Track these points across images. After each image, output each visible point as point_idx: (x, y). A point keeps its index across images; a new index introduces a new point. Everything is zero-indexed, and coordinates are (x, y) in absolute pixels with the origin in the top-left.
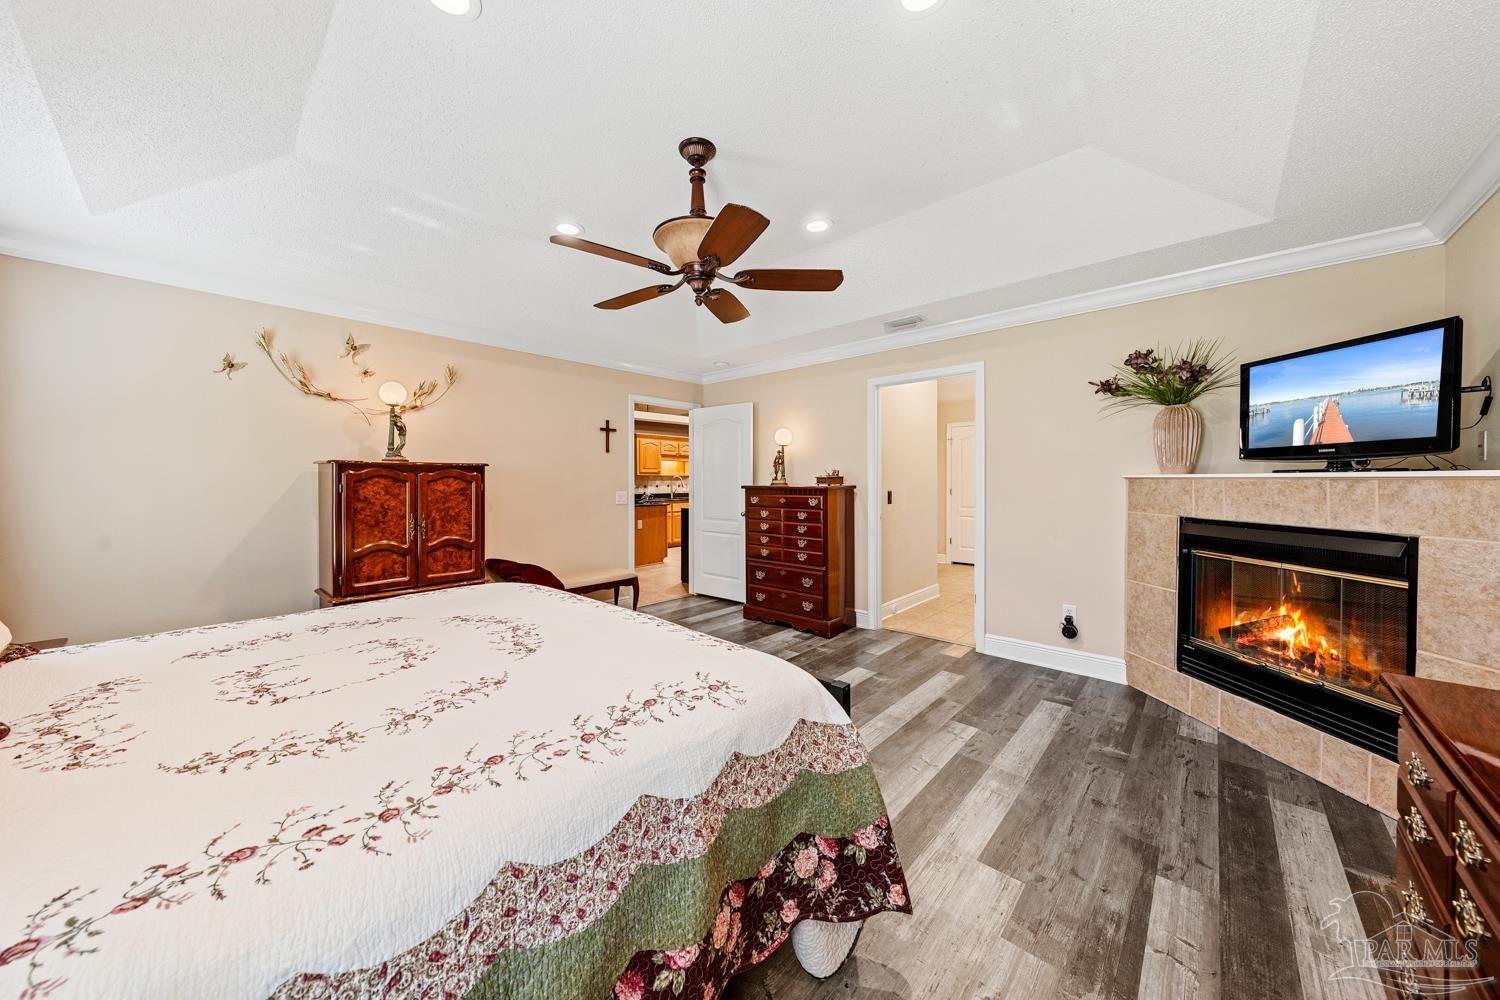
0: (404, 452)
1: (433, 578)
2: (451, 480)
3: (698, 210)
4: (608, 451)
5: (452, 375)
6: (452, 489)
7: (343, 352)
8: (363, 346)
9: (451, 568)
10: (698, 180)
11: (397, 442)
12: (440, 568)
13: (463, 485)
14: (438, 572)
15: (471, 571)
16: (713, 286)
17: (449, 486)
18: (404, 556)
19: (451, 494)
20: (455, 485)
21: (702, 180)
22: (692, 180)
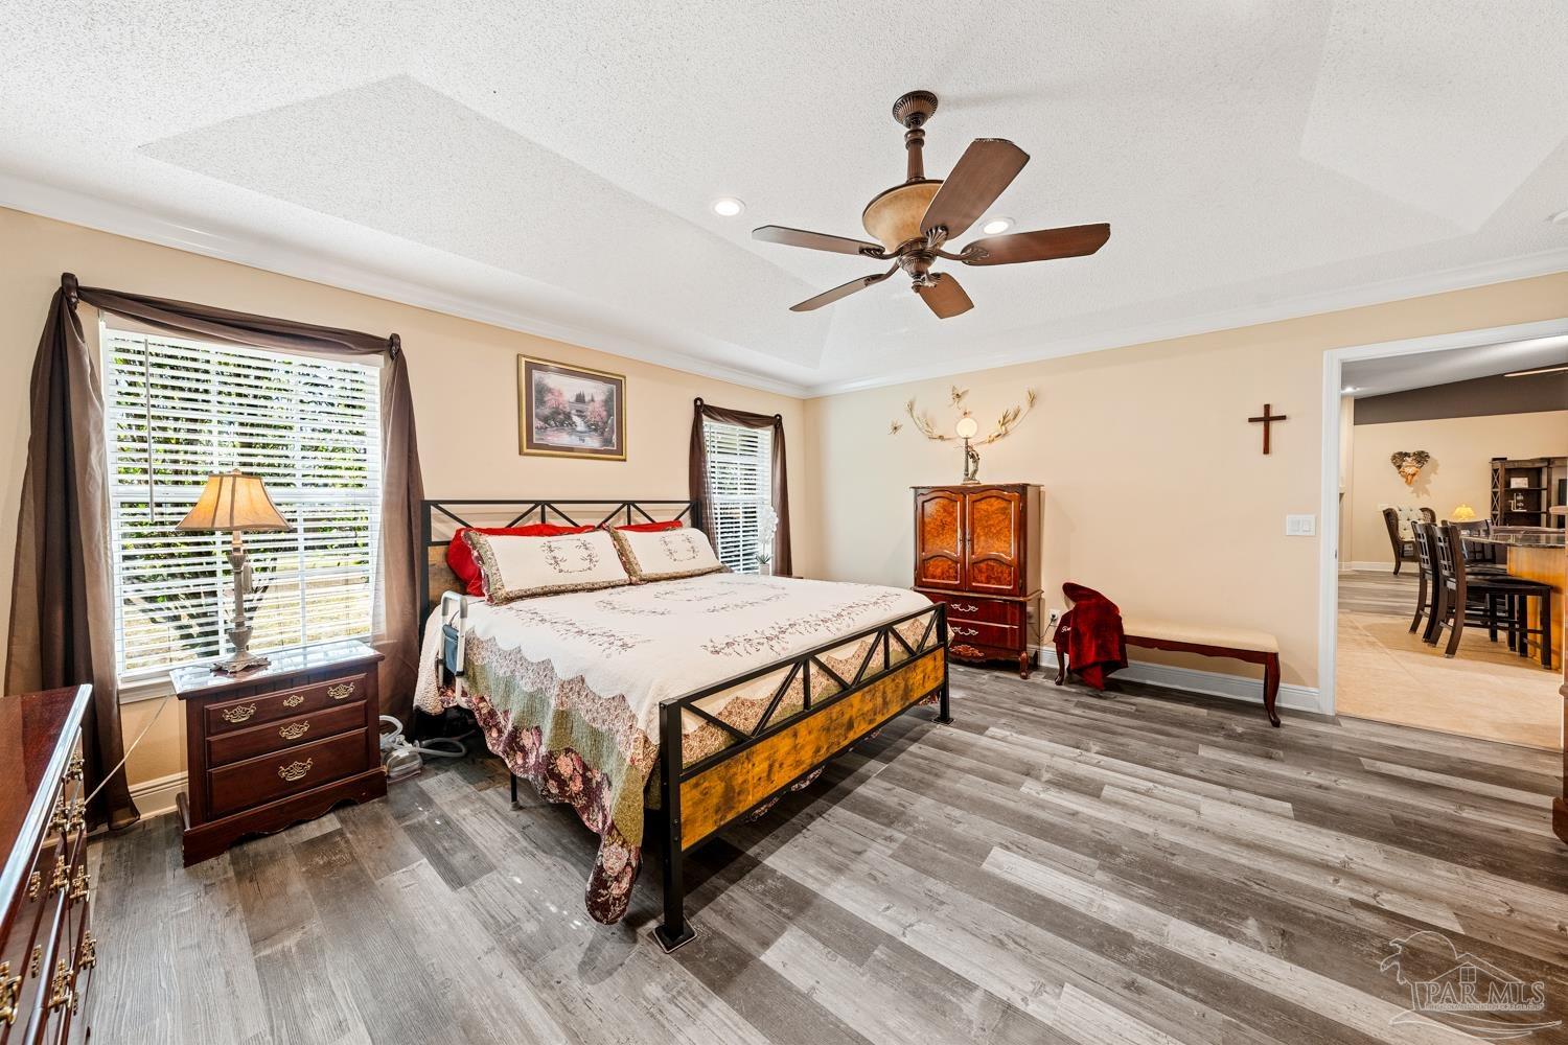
0: (977, 477)
1: (976, 587)
2: (993, 500)
3: (916, 176)
4: (1266, 451)
5: (1033, 399)
6: (994, 508)
7: (952, 401)
8: (964, 393)
9: (993, 581)
10: (916, 142)
11: (971, 468)
12: (983, 579)
13: (1004, 504)
14: (982, 582)
15: (1008, 588)
16: (932, 269)
17: (991, 505)
18: (957, 563)
19: (993, 512)
20: (997, 504)
21: (921, 142)
22: (908, 146)
